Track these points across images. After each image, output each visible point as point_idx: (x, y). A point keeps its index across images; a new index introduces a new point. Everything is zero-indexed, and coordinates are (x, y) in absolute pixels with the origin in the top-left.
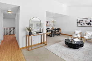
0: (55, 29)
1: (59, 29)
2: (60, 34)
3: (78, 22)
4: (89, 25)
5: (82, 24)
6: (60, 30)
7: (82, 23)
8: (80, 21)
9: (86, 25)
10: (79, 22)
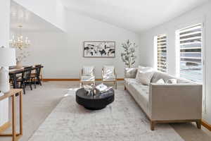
0: (29, 69)
1: (39, 68)
2: (42, 82)
3: (85, 49)
4: (104, 55)
5: (92, 53)
6: (42, 69)
7: (92, 51)
8: (90, 47)
9: (99, 54)
10: (88, 48)
